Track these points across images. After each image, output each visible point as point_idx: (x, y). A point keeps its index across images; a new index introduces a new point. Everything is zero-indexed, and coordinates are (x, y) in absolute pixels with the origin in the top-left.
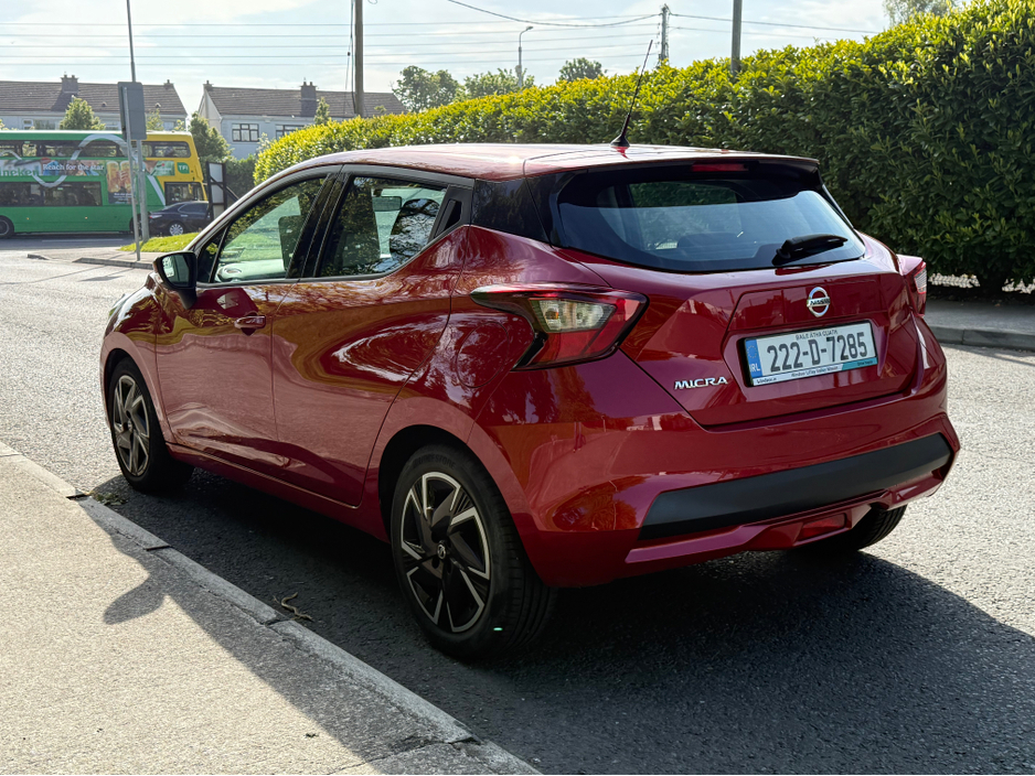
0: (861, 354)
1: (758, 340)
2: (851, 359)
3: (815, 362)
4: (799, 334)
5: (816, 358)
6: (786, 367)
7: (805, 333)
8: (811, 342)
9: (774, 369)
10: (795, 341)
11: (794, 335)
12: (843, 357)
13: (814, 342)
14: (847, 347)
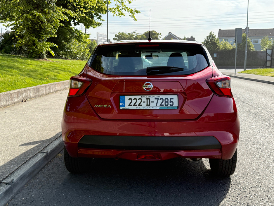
0: (170, 105)
1: (125, 96)
2: (164, 106)
3: (147, 105)
4: (143, 96)
5: (148, 104)
6: (135, 105)
7: (145, 96)
8: (147, 99)
9: (130, 105)
10: (141, 98)
11: (141, 96)
12: (161, 105)
13: (149, 99)
14: (164, 102)
